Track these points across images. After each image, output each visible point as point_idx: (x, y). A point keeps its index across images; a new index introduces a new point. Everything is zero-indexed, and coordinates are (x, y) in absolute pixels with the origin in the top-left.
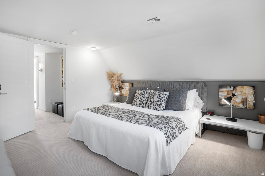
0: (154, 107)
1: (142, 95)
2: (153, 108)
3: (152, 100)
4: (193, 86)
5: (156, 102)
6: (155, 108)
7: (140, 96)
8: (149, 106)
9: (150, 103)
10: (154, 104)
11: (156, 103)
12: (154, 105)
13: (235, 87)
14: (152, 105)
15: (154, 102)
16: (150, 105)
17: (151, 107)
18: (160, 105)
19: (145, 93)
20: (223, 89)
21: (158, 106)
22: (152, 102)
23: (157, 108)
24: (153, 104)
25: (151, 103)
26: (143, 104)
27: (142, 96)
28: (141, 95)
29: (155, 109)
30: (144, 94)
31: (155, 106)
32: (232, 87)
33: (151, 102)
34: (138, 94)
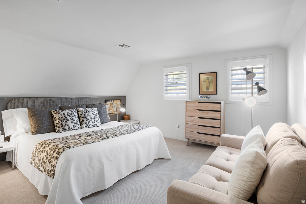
0: (94, 124)
1: (72, 115)
2: (93, 125)
3: (89, 118)
5: (94, 119)
6: (95, 124)
7: (69, 116)
8: (88, 125)
9: (88, 122)
10: (93, 121)
11: (95, 120)
12: (93, 122)
14: (91, 123)
15: (92, 119)
16: (89, 123)
17: (90, 125)
21: (97, 122)
22: (90, 119)
23: (97, 125)
24: (92, 121)
25: (89, 121)
26: (78, 125)
27: (73, 117)
28: (69, 115)
29: (94, 127)
31: (95, 123)
33: (89, 120)
34: (63, 115)
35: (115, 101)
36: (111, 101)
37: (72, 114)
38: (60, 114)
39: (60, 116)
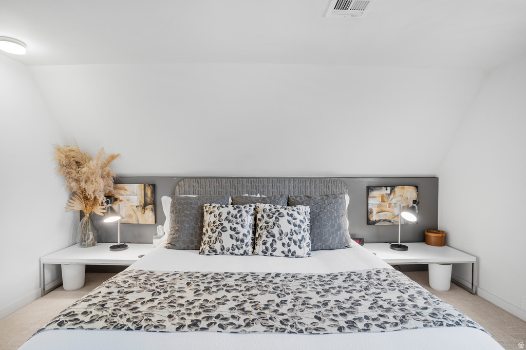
0: (286, 249)
1: (236, 218)
2: (283, 252)
3: (276, 231)
4: (323, 187)
5: (289, 236)
6: (289, 251)
7: (229, 221)
8: (270, 249)
9: (270, 240)
10: (284, 241)
11: (290, 239)
12: (283, 245)
13: (393, 187)
14: (278, 244)
15: (283, 236)
16: (272, 245)
17: (274, 251)
18: (300, 241)
19: (244, 212)
20: (375, 193)
21: (296, 244)
22: (277, 235)
23: (294, 252)
24: (281, 242)
25: (273, 240)
27: (237, 223)
28: (230, 218)
29: (287, 256)
30: (241, 216)
31: (289, 246)
32: (389, 189)
33: (273, 236)
34: (218, 218)
35: (397, 189)
36: (384, 189)
37: (238, 216)
38: (213, 214)
39: (213, 219)
